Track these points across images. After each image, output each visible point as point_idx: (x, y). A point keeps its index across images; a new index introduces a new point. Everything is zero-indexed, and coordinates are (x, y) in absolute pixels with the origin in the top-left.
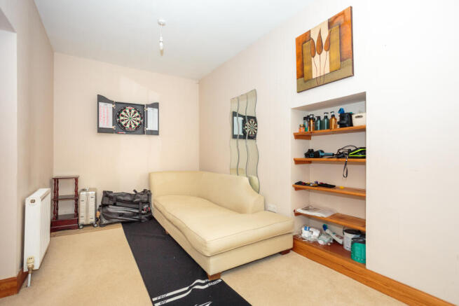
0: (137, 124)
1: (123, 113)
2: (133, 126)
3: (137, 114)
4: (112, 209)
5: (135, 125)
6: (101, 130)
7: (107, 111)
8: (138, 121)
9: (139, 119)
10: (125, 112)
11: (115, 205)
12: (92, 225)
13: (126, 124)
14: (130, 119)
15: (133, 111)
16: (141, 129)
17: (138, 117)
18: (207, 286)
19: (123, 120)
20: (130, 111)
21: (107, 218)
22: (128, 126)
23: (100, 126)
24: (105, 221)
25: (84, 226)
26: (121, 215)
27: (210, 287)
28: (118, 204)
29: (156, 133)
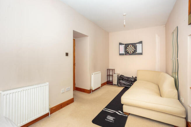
0: (133, 51)
1: (128, 48)
2: (132, 52)
3: (133, 47)
4: (121, 81)
5: (132, 51)
6: (120, 54)
7: (122, 47)
8: (133, 50)
9: (134, 49)
10: (129, 47)
11: (122, 80)
12: (116, 85)
13: (129, 52)
14: (131, 49)
15: (131, 46)
16: (134, 53)
17: (133, 48)
18: (121, 114)
19: (128, 50)
20: (130, 46)
21: (120, 84)
22: (130, 52)
23: (120, 53)
24: (119, 85)
25: (114, 85)
26: (124, 84)
27: (121, 115)
28: (124, 80)
29: (141, 54)
